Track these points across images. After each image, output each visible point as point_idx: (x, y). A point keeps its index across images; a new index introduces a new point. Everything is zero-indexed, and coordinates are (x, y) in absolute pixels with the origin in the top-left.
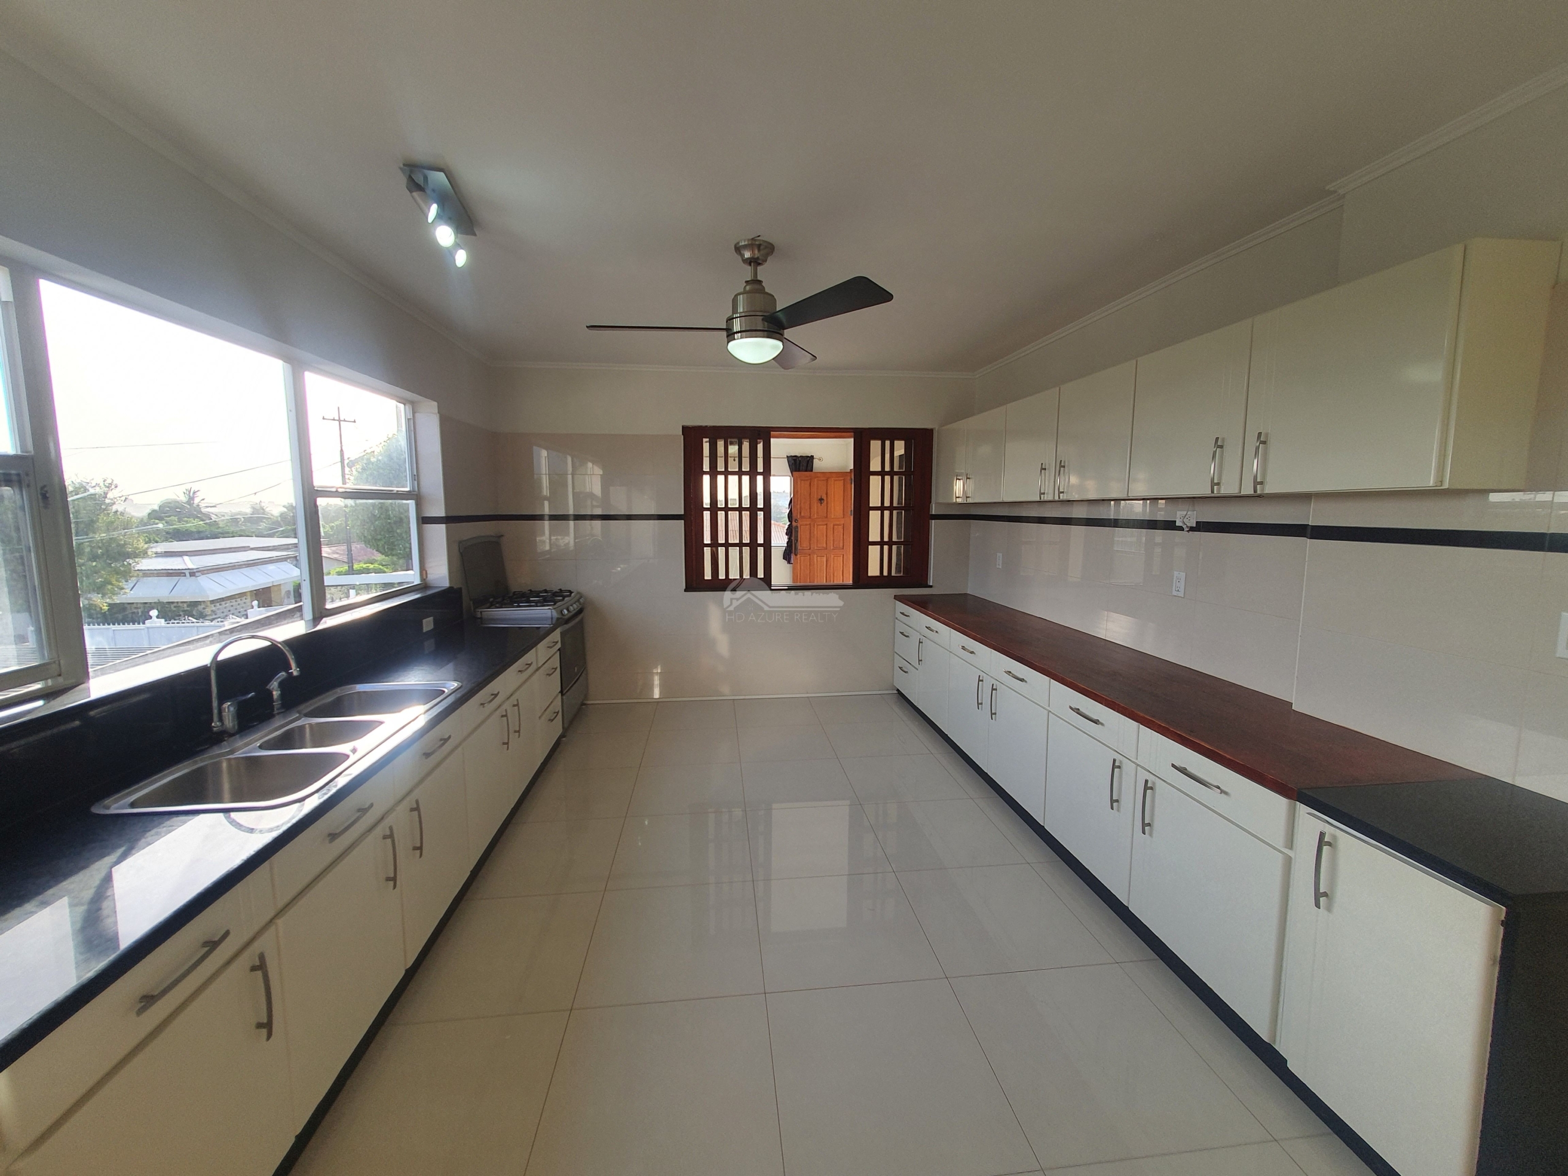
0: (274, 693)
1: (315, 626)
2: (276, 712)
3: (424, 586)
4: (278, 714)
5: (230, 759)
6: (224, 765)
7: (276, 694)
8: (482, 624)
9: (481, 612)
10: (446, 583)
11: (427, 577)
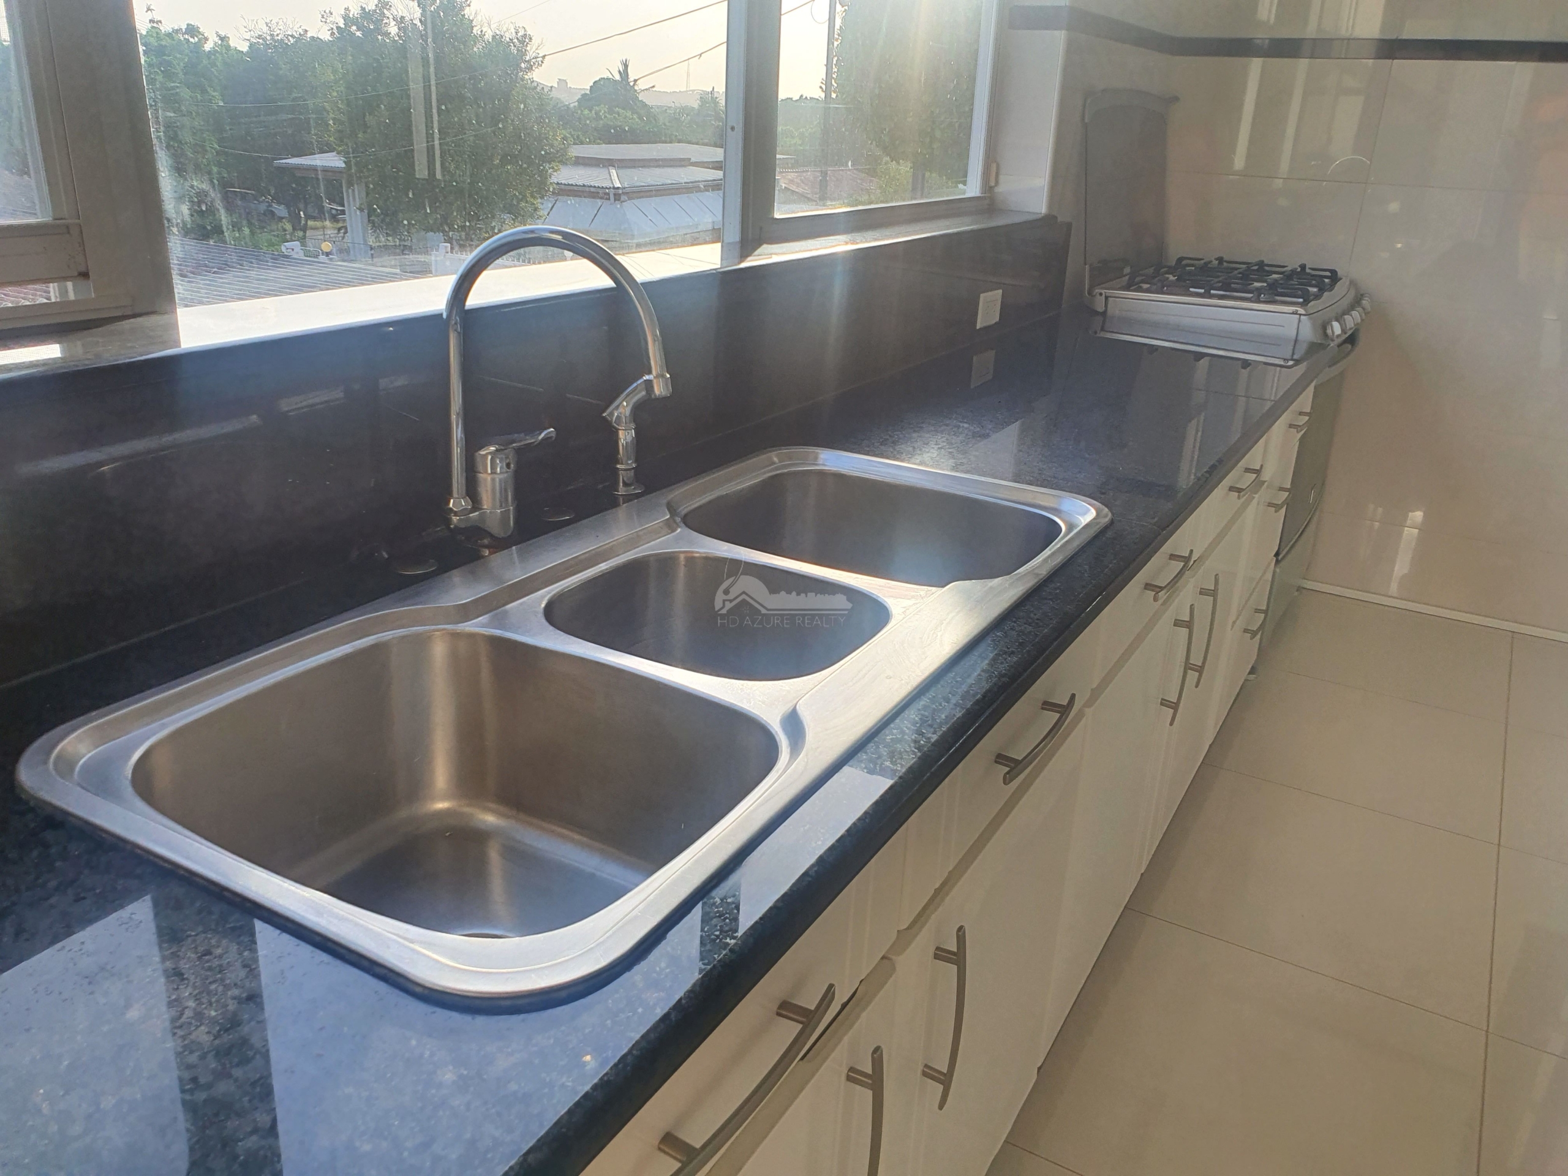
0: (621, 434)
1: (743, 256)
2: (622, 490)
3: (988, 203)
4: (629, 498)
5: (455, 635)
6: (439, 650)
7: (626, 436)
8: (1103, 329)
9: (1107, 298)
10: (1039, 206)
11: (997, 183)
